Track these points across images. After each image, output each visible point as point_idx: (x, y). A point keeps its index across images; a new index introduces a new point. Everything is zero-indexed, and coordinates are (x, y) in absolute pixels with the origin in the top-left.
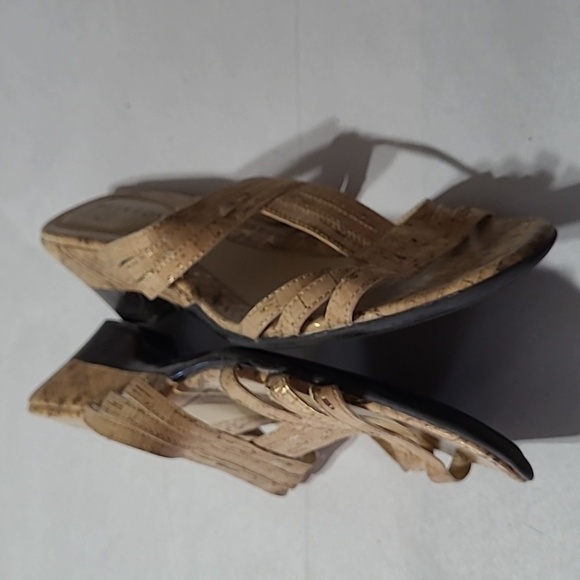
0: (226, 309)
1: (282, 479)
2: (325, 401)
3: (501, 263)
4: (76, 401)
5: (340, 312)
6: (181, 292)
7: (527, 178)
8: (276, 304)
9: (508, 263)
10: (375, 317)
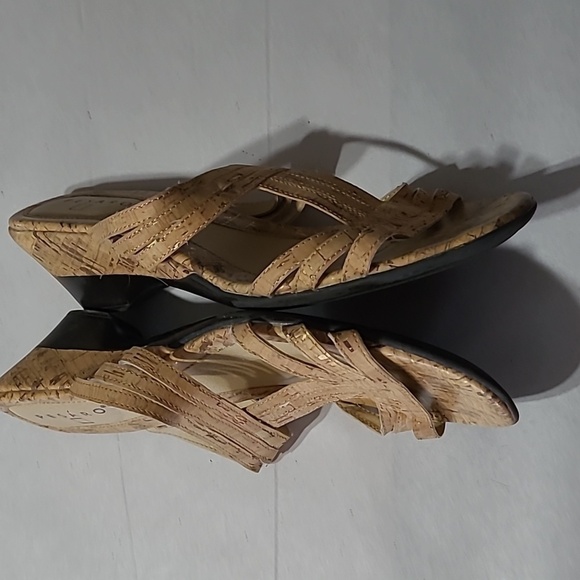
0: (231, 275)
1: (262, 452)
2: (346, 343)
3: (499, 220)
4: (54, 381)
5: (358, 263)
6: (178, 264)
7: (489, 168)
8: (293, 260)
9: (505, 221)
10: (389, 268)
